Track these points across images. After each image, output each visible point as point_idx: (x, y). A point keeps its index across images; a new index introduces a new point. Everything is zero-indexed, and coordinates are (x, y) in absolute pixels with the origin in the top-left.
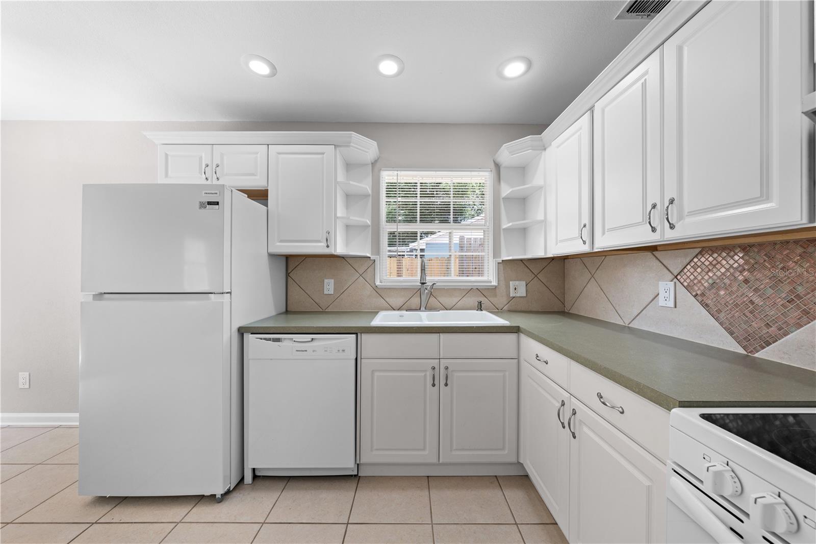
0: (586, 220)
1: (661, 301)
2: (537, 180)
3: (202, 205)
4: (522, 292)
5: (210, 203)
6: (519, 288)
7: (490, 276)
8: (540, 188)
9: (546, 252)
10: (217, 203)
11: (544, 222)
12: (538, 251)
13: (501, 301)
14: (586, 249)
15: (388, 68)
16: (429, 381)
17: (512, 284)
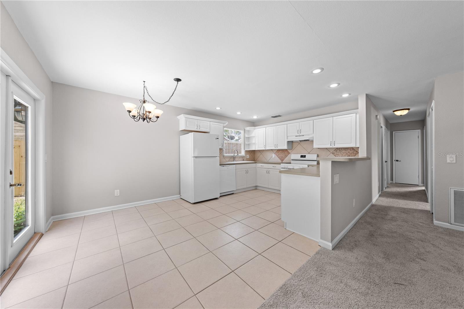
0: (265, 144)
1: (273, 157)
2: (253, 135)
3: (216, 139)
4: (248, 157)
5: (217, 138)
6: (248, 156)
7: (243, 153)
8: (254, 137)
9: (255, 149)
10: (218, 138)
11: (255, 143)
12: (253, 148)
13: (245, 159)
14: (265, 149)
15: (239, 113)
16: (245, 173)
17: (247, 155)
